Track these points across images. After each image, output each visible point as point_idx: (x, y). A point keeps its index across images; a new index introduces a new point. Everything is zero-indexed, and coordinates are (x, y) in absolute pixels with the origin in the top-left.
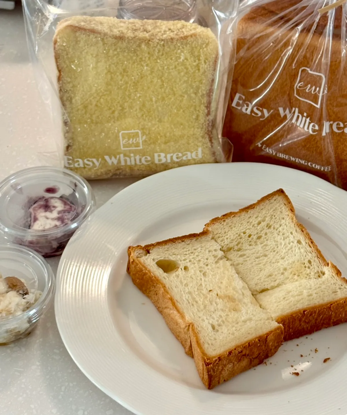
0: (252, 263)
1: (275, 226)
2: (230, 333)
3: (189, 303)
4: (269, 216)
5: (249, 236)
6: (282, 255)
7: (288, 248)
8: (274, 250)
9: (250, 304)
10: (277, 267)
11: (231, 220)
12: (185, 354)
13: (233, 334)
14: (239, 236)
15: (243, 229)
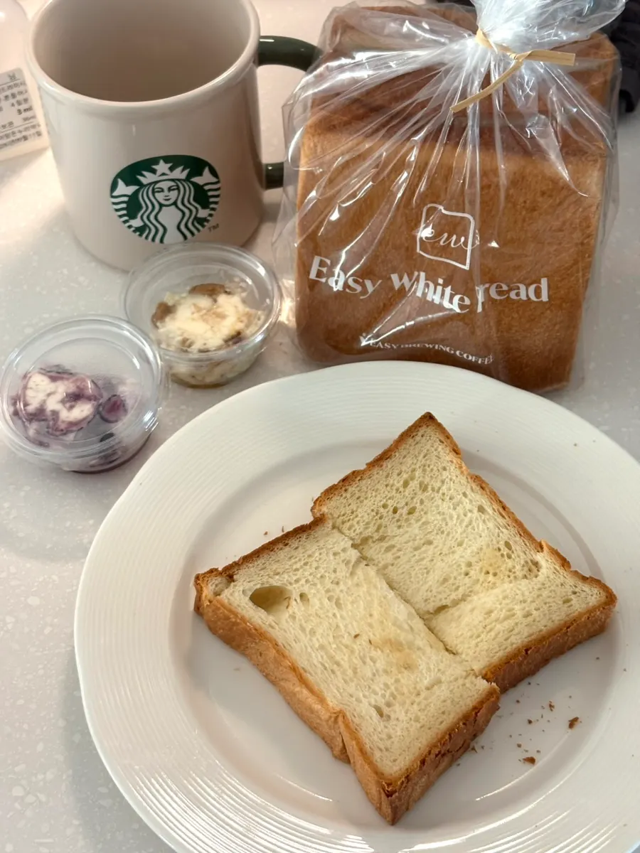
0: (409, 561)
1: (434, 484)
2: (411, 719)
3: (326, 668)
4: (420, 467)
5: (395, 511)
6: (457, 539)
7: (465, 524)
8: (442, 530)
9: (428, 650)
10: (454, 562)
11: (358, 486)
12: (334, 759)
13: (417, 720)
14: (377, 513)
15: (381, 501)
